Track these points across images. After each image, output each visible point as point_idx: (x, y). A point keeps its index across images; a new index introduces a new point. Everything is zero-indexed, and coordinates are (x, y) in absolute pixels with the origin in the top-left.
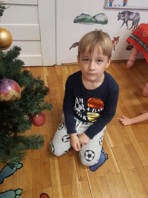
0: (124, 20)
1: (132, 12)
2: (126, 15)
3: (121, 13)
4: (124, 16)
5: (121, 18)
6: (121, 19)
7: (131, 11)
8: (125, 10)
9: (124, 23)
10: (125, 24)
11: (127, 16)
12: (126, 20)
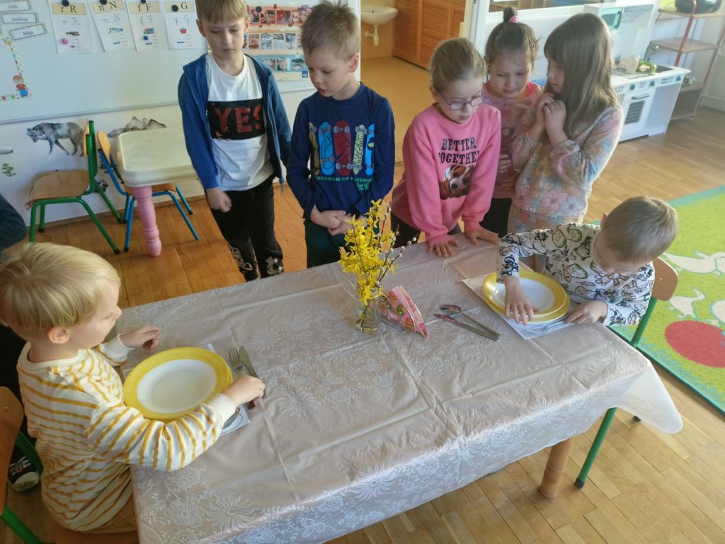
0: (47, 139)
1: (58, 124)
2: (48, 131)
3: (34, 129)
4: (44, 133)
5: (40, 137)
6: (41, 139)
7: (54, 122)
8: (39, 123)
9: (51, 144)
10: (55, 146)
11: (51, 133)
12: (53, 140)
